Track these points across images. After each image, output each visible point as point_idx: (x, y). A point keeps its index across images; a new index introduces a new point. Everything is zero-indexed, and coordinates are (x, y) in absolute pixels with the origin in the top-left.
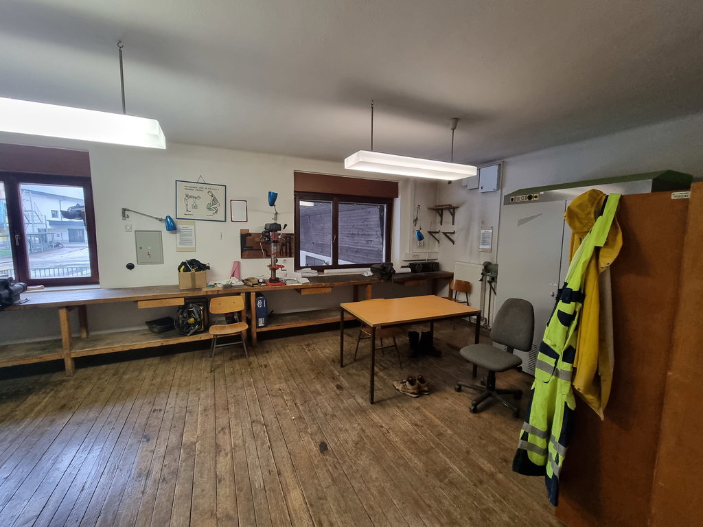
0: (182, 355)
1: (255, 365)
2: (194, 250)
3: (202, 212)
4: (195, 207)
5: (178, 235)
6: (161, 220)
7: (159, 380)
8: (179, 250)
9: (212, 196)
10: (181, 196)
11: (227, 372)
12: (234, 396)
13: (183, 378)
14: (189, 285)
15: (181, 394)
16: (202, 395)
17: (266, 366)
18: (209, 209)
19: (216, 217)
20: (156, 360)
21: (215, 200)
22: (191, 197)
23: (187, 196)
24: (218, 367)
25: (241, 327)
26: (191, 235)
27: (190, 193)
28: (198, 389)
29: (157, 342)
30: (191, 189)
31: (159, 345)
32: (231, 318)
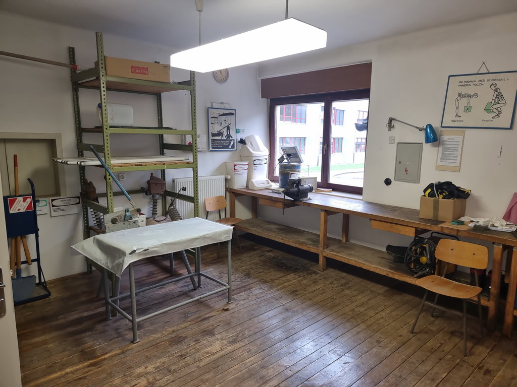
1: (475, 360)
2: (458, 170)
3: (478, 116)
4: (468, 109)
5: (441, 148)
6: (420, 130)
8: (439, 168)
9: (496, 90)
10: (452, 95)
17: (487, 372)
18: (488, 110)
19: (496, 123)
21: (499, 96)
22: (465, 96)
23: (460, 95)
26: (456, 149)
27: (464, 90)
28: (378, 342)
30: (466, 84)
31: (384, 273)
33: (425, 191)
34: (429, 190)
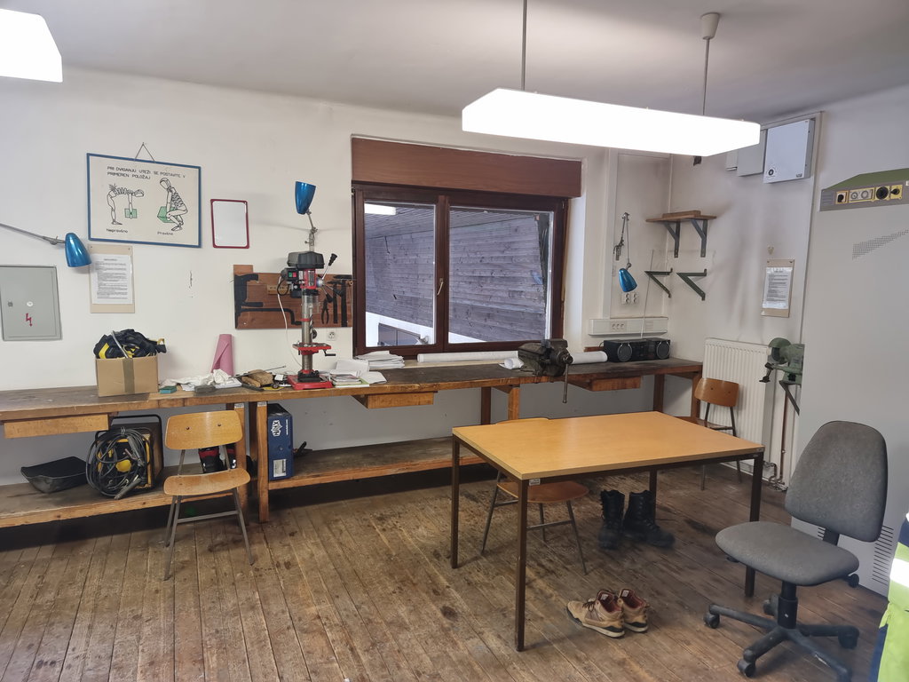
0: (102, 541)
1: (265, 561)
2: (130, 309)
3: (147, 225)
4: (131, 214)
5: (94, 276)
6: (54, 242)
7: (50, 596)
8: (95, 309)
9: (169, 189)
11: (202, 577)
12: (217, 632)
13: (104, 592)
14: (119, 386)
15: (100, 628)
16: (146, 630)
17: (288, 565)
18: (164, 219)
19: (178, 237)
20: (45, 553)
21: (176, 200)
22: (122, 191)
23: (113, 189)
24: (183, 568)
25: (234, 480)
26: (123, 277)
27: (120, 182)
29: (47, 513)
30: (122, 173)
31: (50, 518)
32: (212, 460)
33: (97, 351)
34: (106, 347)
